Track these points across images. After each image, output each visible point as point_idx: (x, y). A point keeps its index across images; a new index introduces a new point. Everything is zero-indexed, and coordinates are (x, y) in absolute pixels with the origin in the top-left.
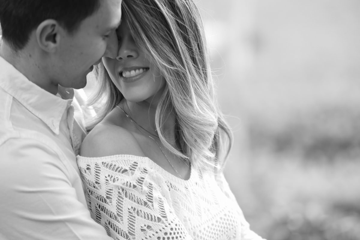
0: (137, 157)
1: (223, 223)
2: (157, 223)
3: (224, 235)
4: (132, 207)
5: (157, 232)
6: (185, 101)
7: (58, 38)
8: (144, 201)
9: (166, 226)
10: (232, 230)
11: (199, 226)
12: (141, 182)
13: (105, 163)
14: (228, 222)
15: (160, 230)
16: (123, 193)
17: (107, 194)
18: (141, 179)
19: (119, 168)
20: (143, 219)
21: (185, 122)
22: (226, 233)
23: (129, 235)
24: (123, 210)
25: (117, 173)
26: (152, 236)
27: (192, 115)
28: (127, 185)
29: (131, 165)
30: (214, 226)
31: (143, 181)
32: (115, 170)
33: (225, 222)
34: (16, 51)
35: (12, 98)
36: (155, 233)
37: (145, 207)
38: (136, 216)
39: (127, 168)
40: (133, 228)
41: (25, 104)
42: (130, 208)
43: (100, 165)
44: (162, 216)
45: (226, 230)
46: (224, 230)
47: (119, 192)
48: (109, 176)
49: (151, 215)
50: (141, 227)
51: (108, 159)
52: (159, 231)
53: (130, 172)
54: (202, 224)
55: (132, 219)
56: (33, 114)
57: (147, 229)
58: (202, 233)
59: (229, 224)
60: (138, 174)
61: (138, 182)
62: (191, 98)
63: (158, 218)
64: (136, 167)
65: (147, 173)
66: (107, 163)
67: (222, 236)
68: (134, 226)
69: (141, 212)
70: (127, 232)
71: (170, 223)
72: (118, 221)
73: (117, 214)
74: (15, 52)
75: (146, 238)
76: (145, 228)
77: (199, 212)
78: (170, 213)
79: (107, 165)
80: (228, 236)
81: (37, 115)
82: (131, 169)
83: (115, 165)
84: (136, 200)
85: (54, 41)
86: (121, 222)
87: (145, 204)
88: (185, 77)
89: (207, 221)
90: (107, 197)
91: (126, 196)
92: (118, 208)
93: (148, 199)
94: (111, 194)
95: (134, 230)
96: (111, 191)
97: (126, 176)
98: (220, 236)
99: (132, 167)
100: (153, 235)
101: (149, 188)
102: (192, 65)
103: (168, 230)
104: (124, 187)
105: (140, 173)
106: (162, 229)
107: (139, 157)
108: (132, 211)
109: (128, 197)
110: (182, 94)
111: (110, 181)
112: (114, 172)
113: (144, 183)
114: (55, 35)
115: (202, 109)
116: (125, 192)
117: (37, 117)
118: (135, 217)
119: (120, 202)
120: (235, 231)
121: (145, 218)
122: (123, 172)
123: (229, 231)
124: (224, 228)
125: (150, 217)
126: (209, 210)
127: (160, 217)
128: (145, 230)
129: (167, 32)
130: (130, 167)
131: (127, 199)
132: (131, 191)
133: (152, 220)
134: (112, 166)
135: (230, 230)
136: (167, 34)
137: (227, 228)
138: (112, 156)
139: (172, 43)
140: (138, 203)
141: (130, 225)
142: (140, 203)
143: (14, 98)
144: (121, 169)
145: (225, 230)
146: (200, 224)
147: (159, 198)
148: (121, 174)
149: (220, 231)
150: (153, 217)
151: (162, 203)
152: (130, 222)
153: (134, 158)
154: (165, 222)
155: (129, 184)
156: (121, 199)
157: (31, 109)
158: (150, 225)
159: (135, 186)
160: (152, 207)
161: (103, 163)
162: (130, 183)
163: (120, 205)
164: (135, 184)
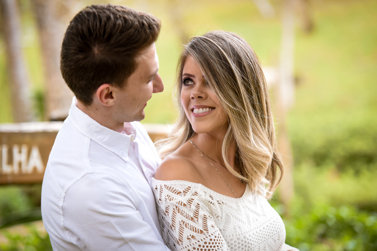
0: (192, 183)
1: (269, 230)
2: (200, 234)
3: (270, 238)
4: (182, 221)
5: (199, 241)
6: (244, 135)
7: (114, 95)
8: (191, 217)
9: (206, 237)
10: (276, 234)
11: (249, 231)
12: (191, 202)
13: (166, 186)
14: (272, 229)
15: (202, 240)
16: (177, 209)
17: (166, 209)
18: (191, 200)
19: (176, 190)
20: (190, 230)
21: (244, 154)
22: (272, 237)
23: (179, 241)
24: (176, 222)
25: (174, 194)
26: (194, 243)
27: (249, 147)
28: (179, 204)
29: (185, 188)
30: (262, 232)
31: (192, 201)
32: (172, 192)
33: (270, 229)
34: (87, 107)
35: (90, 139)
36: (197, 242)
37: (192, 221)
38: (185, 227)
39: (182, 191)
40: (182, 236)
41: (100, 143)
42: (181, 221)
43: (163, 187)
44: (204, 229)
45: (272, 234)
46: (270, 235)
47: (174, 209)
48: (168, 196)
49: (195, 228)
50: (188, 236)
51: (169, 183)
52: (200, 240)
53: (183, 193)
54: (251, 230)
55: (182, 229)
56: (107, 149)
57: (191, 238)
58: (251, 237)
59: (274, 230)
60: (189, 196)
61: (188, 202)
62: (249, 134)
63: (201, 230)
64: (189, 190)
65: (197, 195)
66: (168, 185)
67: (268, 239)
68: (182, 235)
69: (188, 225)
70: (178, 239)
71: (211, 235)
72: (172, 230)
73: (172, 225)
74: (85, 107)
75: (190, 245)
76: (190, 237)
77: (249, 222)
78: (212, 227)
79: (168, 187)
80: (274, 239)
81: (110, 149)
82: (184, 192)
83: (173, 188)
84: (185, 216)
85: (112, 98)
86: (174, 231)
87: (192, 219)
88: (245, 117)
89: (256, 228)
90: (166, 211)
91: (179, 212)
92: (172, 220)
93: (194, 215)
94: (168, 209)
95: (183, 238)
96: (168, 207)
97: (179, 196)
98: (267, 239)
99: (186, 190)
100: (196, 243)
101: (197, 207)
102: (251, 109)
103: (208, 240)
104: (177, 205)
105: (191, 195)
106: (203, 239)
107: (193, 183)
108: (181, 223)
109: (180, 213)
110: (242, 129)
111: (167, 199)
112: (171, 193)
113: (193, 203)
114: (111, 93)
115: (256, 142)
116: (178, 208)
117: (110, 151)
118: (183, 228)
119: (174, 215)
120: (279, 235)
121: (191, 230)
122: (178, 194)
123: (274, 236)
124: (270, 233)
125: (194, 229)
126: (257, 220)
127: (202, 229)
128: (190, 239)
129: (234, 82)
130: (184, 190)
131: (179, 214)
132: (182, 208)
133: (196, 231)
134: (171, 189)
135: (274, 234)
136: (233, 84)
137: (272, 233)
138: (172, 181)
139: (237, 91)
140: (187, 218)
141: (180, 234)
142: (188, 218)
143: (91, 139)
144: (177, 191)
145: (259, 241)
146: (250, 230)
147: (204, 215)
148: (176, 195)
149: (266, 235)
150: (197, 230)
151: (206, 219)
152: (180, 232)
153: (189, 184)
154: (206, 234)
155: (180, 203)
156: (175, 214)
157: (105, 146)
158: (194, 235)
159: (185, 205)
160: (197, 222)
161: (165, 185)
162: (182, 202)
163: (174, 218)
164: (186, 203)
